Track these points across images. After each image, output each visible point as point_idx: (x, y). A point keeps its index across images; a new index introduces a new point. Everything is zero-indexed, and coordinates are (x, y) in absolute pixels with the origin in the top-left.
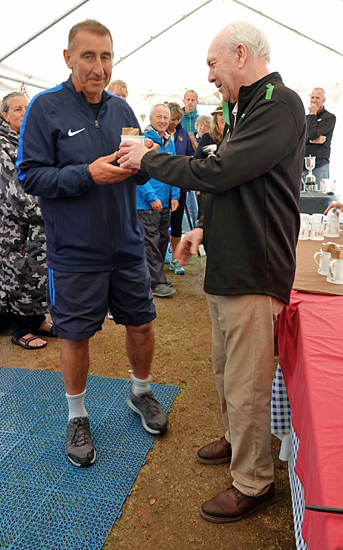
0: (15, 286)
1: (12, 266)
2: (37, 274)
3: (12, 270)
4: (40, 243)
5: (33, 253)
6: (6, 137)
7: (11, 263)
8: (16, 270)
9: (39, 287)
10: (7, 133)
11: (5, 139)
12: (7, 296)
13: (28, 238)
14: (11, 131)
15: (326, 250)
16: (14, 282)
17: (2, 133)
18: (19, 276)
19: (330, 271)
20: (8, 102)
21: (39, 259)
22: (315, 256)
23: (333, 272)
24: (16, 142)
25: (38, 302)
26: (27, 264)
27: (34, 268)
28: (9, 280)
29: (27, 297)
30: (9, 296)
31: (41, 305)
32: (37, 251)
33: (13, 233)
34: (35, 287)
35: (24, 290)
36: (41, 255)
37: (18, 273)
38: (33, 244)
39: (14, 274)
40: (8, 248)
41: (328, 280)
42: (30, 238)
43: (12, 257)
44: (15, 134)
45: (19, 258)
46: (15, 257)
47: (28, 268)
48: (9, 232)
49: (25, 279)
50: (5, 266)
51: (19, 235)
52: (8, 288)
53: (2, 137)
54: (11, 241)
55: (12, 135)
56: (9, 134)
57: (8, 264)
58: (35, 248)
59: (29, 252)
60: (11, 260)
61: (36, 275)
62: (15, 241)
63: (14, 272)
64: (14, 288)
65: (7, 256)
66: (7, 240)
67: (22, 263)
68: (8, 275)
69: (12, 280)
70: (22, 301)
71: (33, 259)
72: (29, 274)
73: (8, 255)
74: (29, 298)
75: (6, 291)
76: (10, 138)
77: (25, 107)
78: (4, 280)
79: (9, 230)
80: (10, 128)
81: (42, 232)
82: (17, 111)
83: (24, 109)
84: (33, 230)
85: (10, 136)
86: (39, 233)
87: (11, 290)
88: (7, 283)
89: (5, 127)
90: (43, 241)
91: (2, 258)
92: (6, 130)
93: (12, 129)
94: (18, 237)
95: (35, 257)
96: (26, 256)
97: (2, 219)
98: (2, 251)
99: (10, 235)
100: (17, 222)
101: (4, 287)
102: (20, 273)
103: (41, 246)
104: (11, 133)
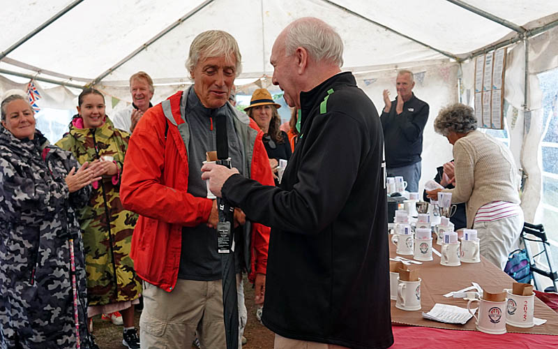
0: (24, 322)
1: (19, 298)
2: (49, 305)
3: (20, 302)
4: (50, 269)
5: (43, 282)
6: (8, 147)
7: (18, 294)
9: (52, 322)
11: (7, 149)
12: (15, 334)
13: (37, 264)
14: (13, 139)
16: (23, 317)
17: (3, 142)
18: (28, 309)
19: (399, 295)
21: (51, 287)
23: (402, 297)
24: (19, 152)
25: (52, 340)
26: (37, 296)
27: (44, 298)
28: (17, 315)
29: (39, 334)
30: (18, 334)
31: (56, 342)
32: (46, 279)
33: (18, 258)
34: (47, 322)
35: (36, 326)
36: (53, 283)
37: (27, 306)
38: (42, 271)
39: (22, 308)
40: (14, 277)
41: (398, 306)
42: (40, 264)
43: (19, 288)
44: (17, 143)
45: (26, 288)
46: (22, 288)
47: (38, 300)
48: (13, 258)
49: (36, 313)
50: (12, 298)
51: (25, 260)
52: (16, 324)
53: (3, 147)
54: (16, 268)
55: (14, 144)
56: (11, 143)
57: (15, 296)
58: (46, 275)
59: (38, 281)
60: (17, 291)
61: (48, 308)
62: (21, 268)
64: (23, 324)
65: (12, 286)
66: (12, 267)
67: (32, 294)
68: (16, 308)
69: (20, 315)
70: (33, 339)
71: (44, 288)
72: (40, 307)
73: (14, 286)
74: (41, 335)
75: (14, 328)
76: (12, 147)
77: (23, 112)
78: (11, 315)
79: (14, 255)
80: (12, 136)
81: (53, 255)
82: (15, 117)
83: (21, 114)
84: (42, 254)
85: (12, 145)
86: (50, 258)
87: (20, 326)
88: (15, 318)
89: (6, 135)
90: (54, 267)
91: (8, 288)
92: (7, 138)
93: (15, 137)
94: (25, 263)
95: (45, 286)
96: (35, 285)
97: (5, 243)
98: (7, 281)
99: (15, 261)
100: (22, 246)
101: (11, 323)
102: (29, 306)
103: (53, 272)
104: (14, 141)
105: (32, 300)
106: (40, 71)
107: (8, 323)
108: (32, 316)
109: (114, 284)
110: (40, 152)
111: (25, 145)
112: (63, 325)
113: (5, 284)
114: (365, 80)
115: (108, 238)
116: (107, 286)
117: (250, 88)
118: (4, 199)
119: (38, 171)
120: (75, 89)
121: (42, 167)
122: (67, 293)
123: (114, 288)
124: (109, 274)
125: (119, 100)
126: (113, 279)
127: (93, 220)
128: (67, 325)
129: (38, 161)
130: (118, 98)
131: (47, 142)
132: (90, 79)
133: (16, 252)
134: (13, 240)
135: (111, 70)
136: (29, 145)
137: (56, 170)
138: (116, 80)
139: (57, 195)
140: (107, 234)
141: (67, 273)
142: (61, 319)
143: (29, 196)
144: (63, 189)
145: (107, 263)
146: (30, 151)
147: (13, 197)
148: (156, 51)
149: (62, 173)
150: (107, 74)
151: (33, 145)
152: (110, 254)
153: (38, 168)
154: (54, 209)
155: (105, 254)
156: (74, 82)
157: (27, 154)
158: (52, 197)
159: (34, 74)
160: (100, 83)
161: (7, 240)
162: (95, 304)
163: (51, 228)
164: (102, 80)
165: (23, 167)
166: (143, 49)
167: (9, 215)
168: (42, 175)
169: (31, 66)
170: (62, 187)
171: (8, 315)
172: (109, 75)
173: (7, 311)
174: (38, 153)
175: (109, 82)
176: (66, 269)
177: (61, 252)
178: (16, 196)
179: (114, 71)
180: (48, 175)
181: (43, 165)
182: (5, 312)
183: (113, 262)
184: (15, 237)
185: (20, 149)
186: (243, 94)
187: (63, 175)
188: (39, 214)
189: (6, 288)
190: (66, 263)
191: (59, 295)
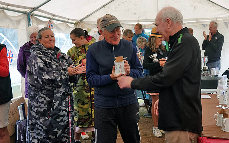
0: (43, 136)
1: (42, 125)
2: (56, 129)
3: (42, 127)
4: (58, 111)
5: (54, 117)
6: (41, 52)
7: (41, 123)
8: (44, 127)
9: (57, 137)
10: (41, 49)
11: (40, 53)
13: (52, 109)
15: (220, 112)
16: (43, 134)
17: (39, 49)
18: (45, 130)
20: (41, 33)
21: (58, 120)
22: (215, 116)
24: (46, 54)
26: (50, 124)
27: (54, 125)
28: (40, 133)
29: (50, 142)
30: (40, 142)
32: (56, 116)
33: (42, 105)
34: (54, 137)
36: (59, 118)
37: (45, 128)
38: (54, 112)
39: (42, 130)
40: (39, 114)
41: (222, 129)
42: (53, 108)
43: (42, 120)
44: (46, 50)
45: (45, 120)
46: (43, 120)
47: (51, 126)
48: (40, 105)
49: (49, 132)
50: (38, 124)
51: (46, 106)
52: (39, 137)
54: (41, 110)
55: (44, 51)
56: (43, 50)
57: (39, 123)
58: (56, 114)
59: (52, 116)
60: (41, 121)
61: (56, 130)
62: (44, 110)
63: (42, 128)
66: (39, 109)
67: (48, 123)
68: (39, 130)
69: (41, 133)
71: (54, 120)
72: (52, 129)
73: (39, 118)
75: (38, 139)
76: (43, 52)
77: (51, 35)
78: (37, 133)
79: (40, 104)
80: (43, 47)
81: (60, 104)
82: (47, 37)
83: (50, 36)
84: (55, 104)
85: (43, 51)
86: (58, 105)
87: (41, 138)
88: (39, 134)
89: (41, 46)
90: (60, 110)
91: (36, 120)
92: (41, 47)
93: (45, 47)
94: (45, 108)
95: (55, 119)
96: (50, 119)
97: (37, 98)
98: (36, 116)
99: (41, 107)
100: (45, 99)
101: (36, 137)
102: (46, 129)
103: (59, 113)
104: (44, 49)
105: (48, 126)
106: (54, 16)
107: (35, 136)
108: (47, 133)
109: (91, 118)
110: (56, 55)
111: (50, 51)
112: (62, 138)
113: (35, 118)
114: (203, 25)
115: (90, 96)
116: (87, 118)
117: (151, 26)
118: (38, 78)
119: (55, 64)
120: (70, 24)
121: (57, 62)
122: (66, 123)
123: (91, 120)
124: (88, 113)
125: (91, 30)
126: (90, 116)
127: (83, 87)
128: (64, 138)
129: (55, 59)
130: (90, 29)
131: (60, 50)
132: (78, 20)
133: (42, 103)
134: (41, 97)
135: (88, 16)
136: (51, 52)
137: (63, 64)
138: (90, 20)
139: (63, 77)
140: (89, 94)
141: (67, 113)
142: (62, 135)
143: (50, 77)
144: (66, 75)
145: (88, 108)
146: (52, 54)
147: (42, 77)
148: (109, 8)
149: (66, 65)
150: (86, 18)
151: (53, 52)
152: (90, 104)
153: (55, 62)
154: (61, 84)
155: (88, 103)
156: (70, 21)
157: (50, 55)
158: (61, 78)
159: (51, 17)
160: (82, 22)
161: (37, 96)
162: (81, 127)
163: (60, 91)
164: (83, 20)
165: (48, 62)
166: (103, 7)
167: (39, 85)
168: (56, 66)
169: (50, 13)
170: (65, 73)
171: (35, 132)
172: (87, 18)
173: (34, 130)
174: (55, 55)
175: (87, 21)
176: (66, 111)
177: (64, 103)
178: (43, 77)
179: (89, 17)
180: (60, 66)
181: (58, 61)
182: (34, 131)
183: (91, 107)
184: (42, 95)
185: (47, 53)
186: (148, 29)
187: (67, 66)
188: (54, 86)
189: (35, 120)
190: (66, 108)
191: (62, 124)
